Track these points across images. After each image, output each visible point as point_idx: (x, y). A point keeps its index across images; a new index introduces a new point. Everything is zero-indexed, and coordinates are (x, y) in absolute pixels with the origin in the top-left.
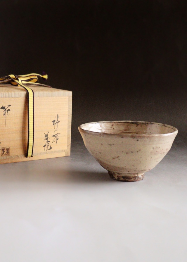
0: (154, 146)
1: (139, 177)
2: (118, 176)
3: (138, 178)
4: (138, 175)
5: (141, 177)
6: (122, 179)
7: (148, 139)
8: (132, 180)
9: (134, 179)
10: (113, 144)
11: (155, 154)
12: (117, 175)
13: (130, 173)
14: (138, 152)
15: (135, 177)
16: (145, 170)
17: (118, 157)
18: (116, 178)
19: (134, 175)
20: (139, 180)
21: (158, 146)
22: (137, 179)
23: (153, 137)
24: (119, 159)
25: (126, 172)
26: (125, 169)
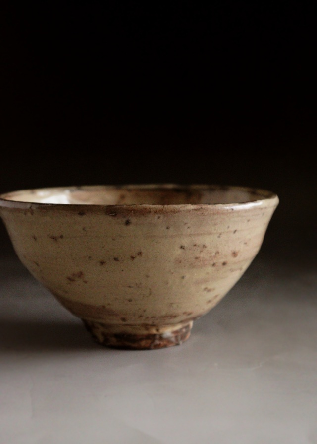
0: (186, 242)
1: (165, 336)
2: (103, 334)
3: (161, 338)
4: (161, 331)
5: (173, 335)
6: (114, 341)
7: (159, 218)
8: (143, 343)
9: (149, 341)
10: (62, 237)
11: (192, 266)
12: (101, 329)
13: (128, 322)
14: (133, 258)
16: (175, 317)
17: (81, 275)
18: (101, 339)
19: (147, 329)
20: (165, 346)
21: (199, 240)
22: (157, 342)
23: (174, 212)
24: (86, 282)
25: (116, 321)
26: (111, 313)
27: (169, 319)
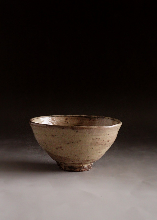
0: (94, 137)
1: (85, 167)
2: (64, 167)
3: (83, 168)
4: (84, 166)
5: (87, 167)
6: (68, 169)
7: (86, 130)
8: (78, 170)
9: (80, 169)
10: (56, 135)
11: (96, 145)
12: (64, 165)
13: (74, 162)
14: (78, 142)
15: (81, 168)
16: (89, 161)
17: (61, 147)
18: (63, 168)
19: (79, 165)
20: (85, 171)
21: (98, 137)
23: (91, 128)
24: (62, 149)
25: (70, 162)
26: (69, 159)
27: (87, 161)
